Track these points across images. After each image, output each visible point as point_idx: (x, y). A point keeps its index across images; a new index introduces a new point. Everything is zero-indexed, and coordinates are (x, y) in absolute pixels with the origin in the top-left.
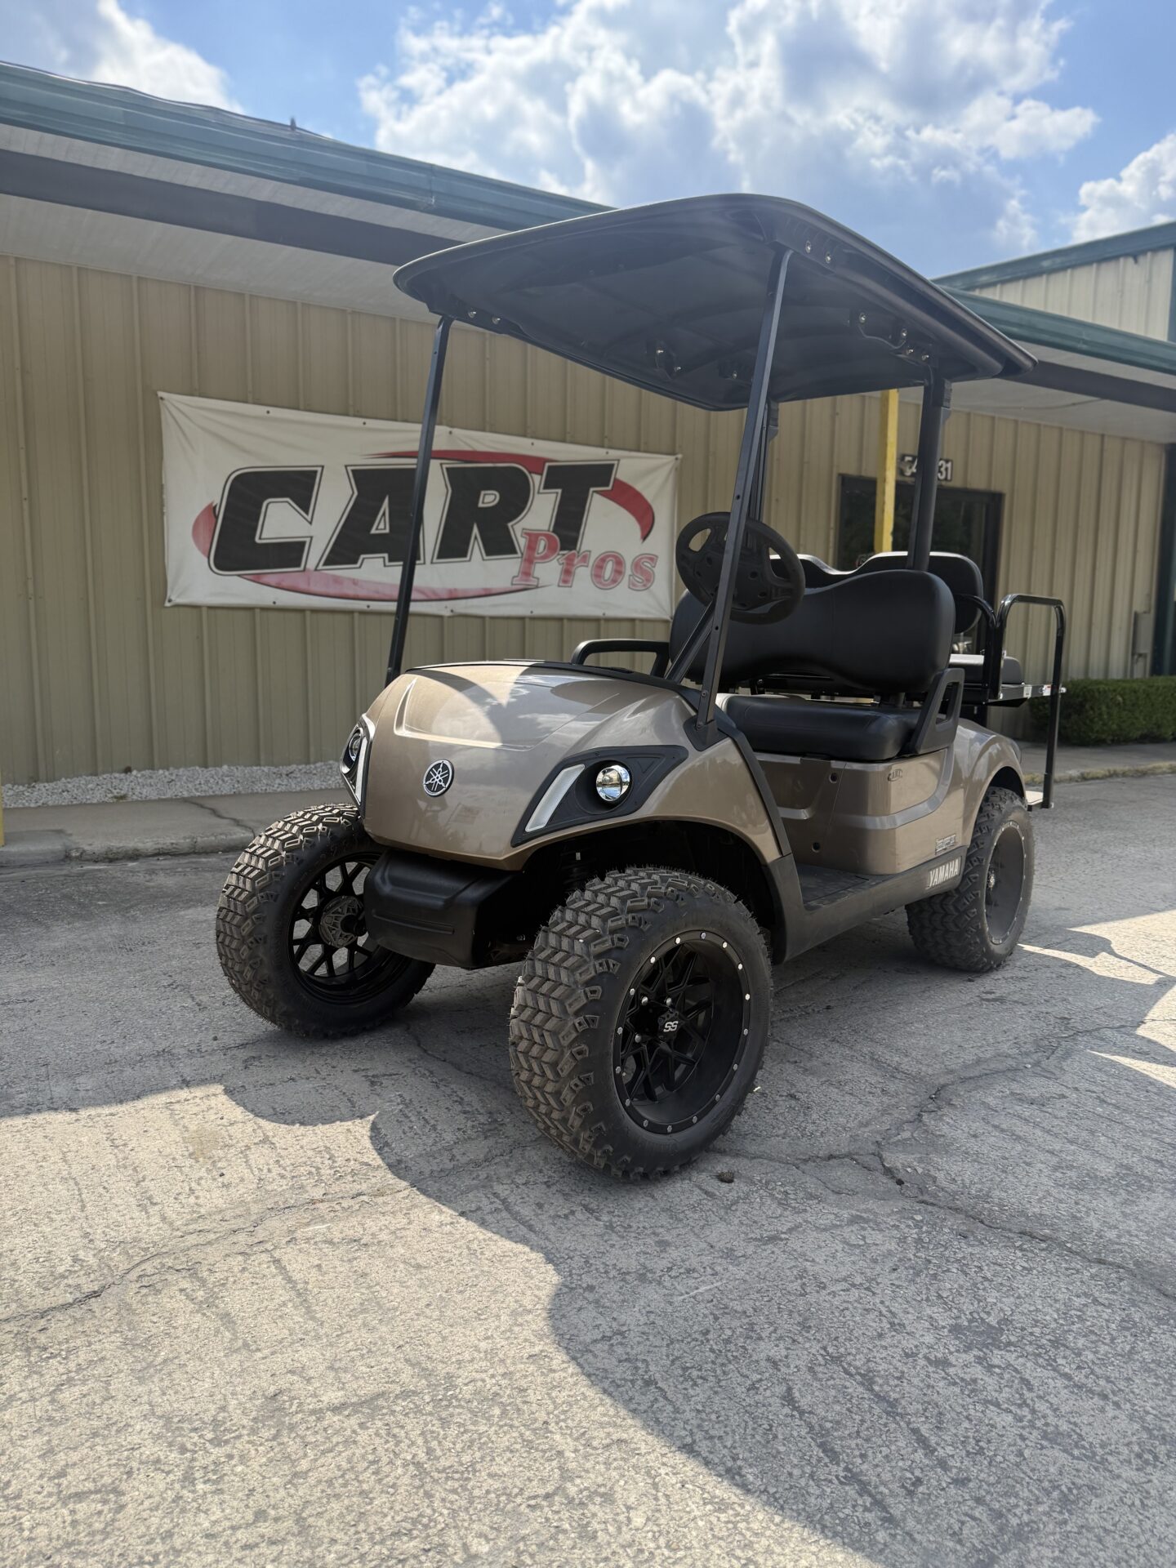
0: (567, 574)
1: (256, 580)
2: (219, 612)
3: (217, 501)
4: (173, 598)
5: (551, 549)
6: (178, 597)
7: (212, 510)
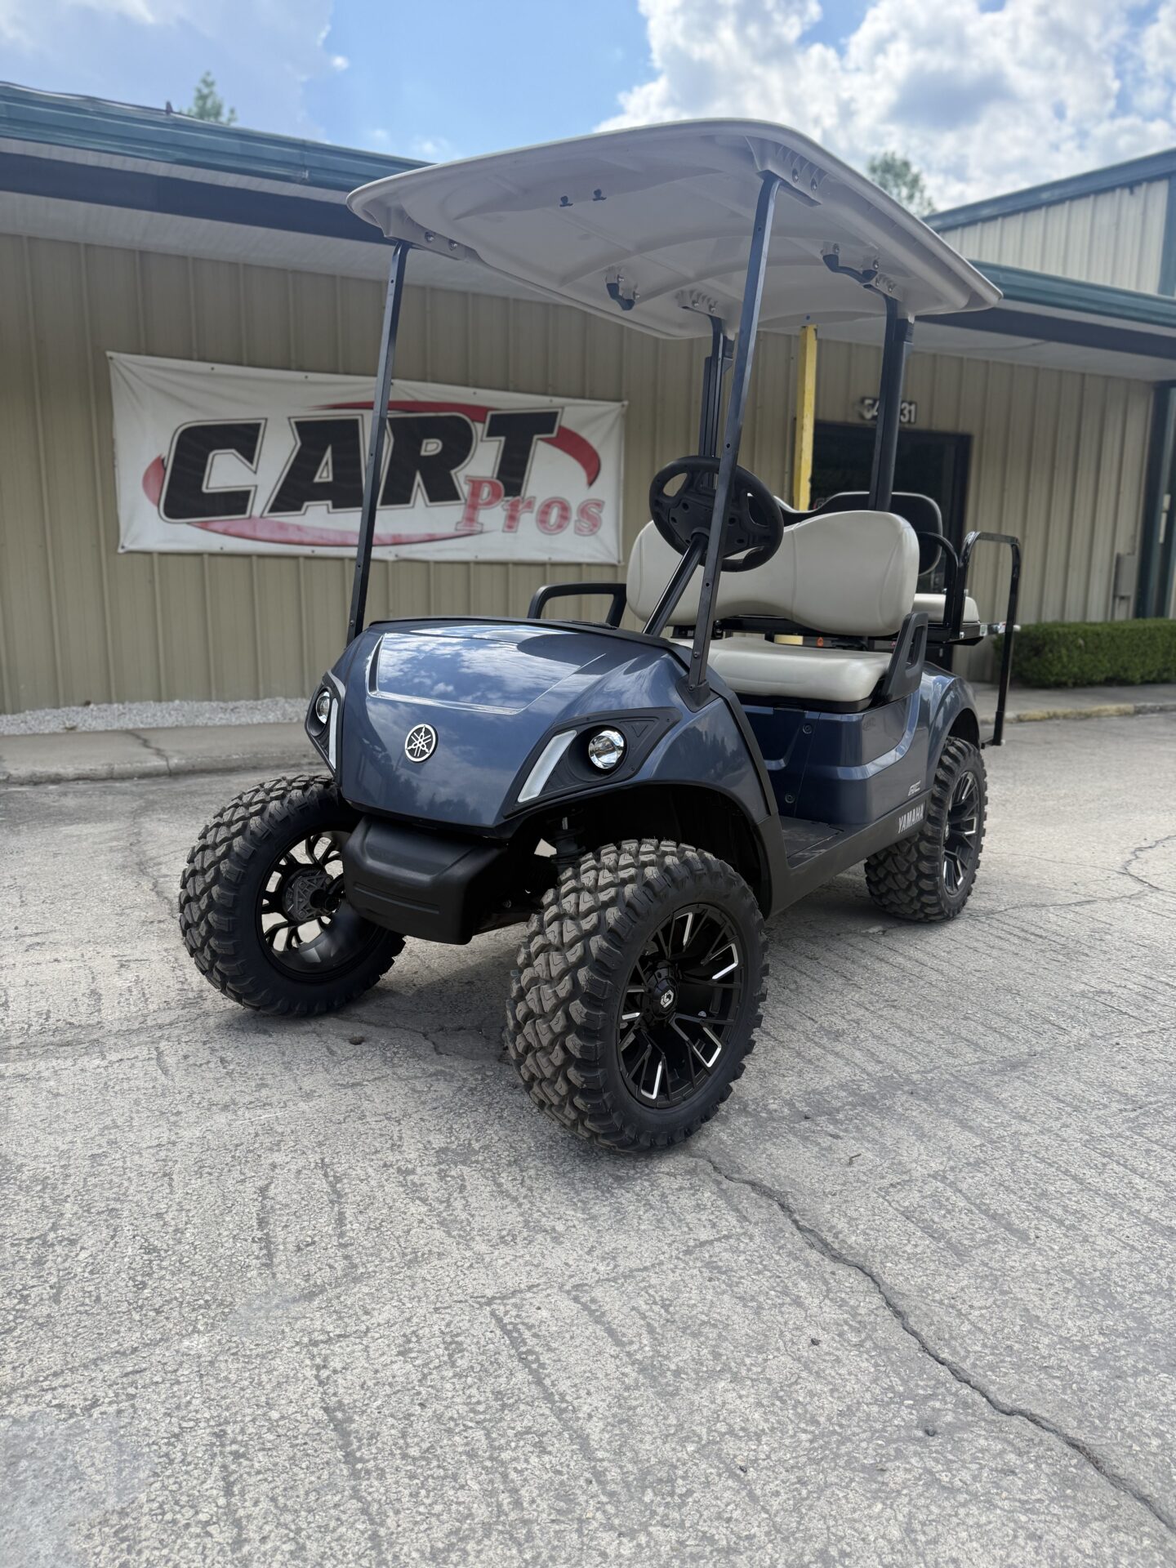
0: (512, 520)
1: (204, 527)
2: (170, 558)
3: (165, 454)
4: (126, 545)
5: (495, 495)
6: (132, 543)
7: (160, 463)
